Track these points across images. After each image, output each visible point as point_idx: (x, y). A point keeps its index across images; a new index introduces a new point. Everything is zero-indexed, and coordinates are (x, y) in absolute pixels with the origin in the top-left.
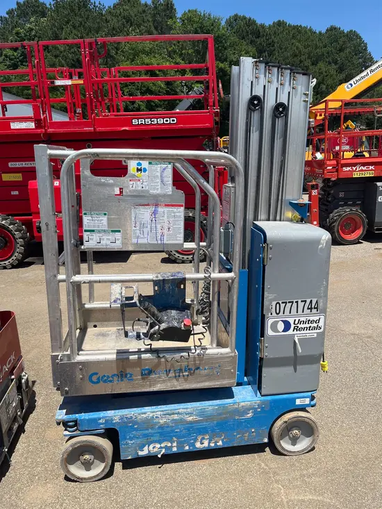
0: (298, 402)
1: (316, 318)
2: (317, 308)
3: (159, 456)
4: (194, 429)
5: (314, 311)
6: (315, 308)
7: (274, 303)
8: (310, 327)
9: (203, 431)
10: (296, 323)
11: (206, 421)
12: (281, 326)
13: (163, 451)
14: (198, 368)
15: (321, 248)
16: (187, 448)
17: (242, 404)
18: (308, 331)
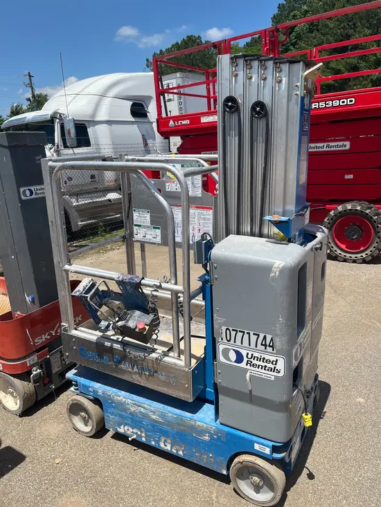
0: (257, 447)
1: (272, 358)
2: (272, 347)
3: (130, 439)
4: (157, 428)
5: (269, 349)
6: (270, 346)
7: (224, 328)
8: (266, 366)
9: (165, 434)
10: (249, 356)
11: (168, 425)
12: (233, 356)
13: (135, 436)
14: (156, 372)
15: (274, 277)
16: (153, 443)
17: (198, 423)
18: (263, 371)
